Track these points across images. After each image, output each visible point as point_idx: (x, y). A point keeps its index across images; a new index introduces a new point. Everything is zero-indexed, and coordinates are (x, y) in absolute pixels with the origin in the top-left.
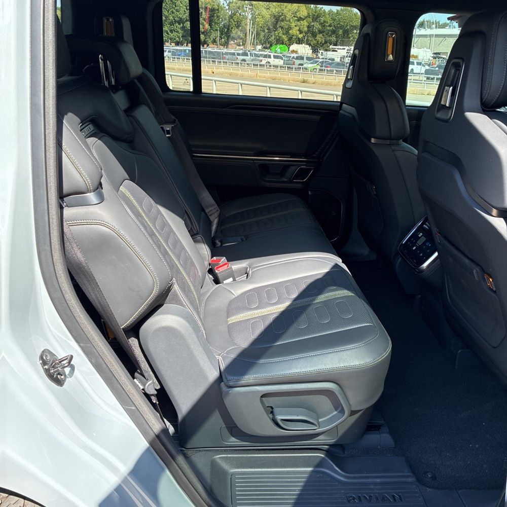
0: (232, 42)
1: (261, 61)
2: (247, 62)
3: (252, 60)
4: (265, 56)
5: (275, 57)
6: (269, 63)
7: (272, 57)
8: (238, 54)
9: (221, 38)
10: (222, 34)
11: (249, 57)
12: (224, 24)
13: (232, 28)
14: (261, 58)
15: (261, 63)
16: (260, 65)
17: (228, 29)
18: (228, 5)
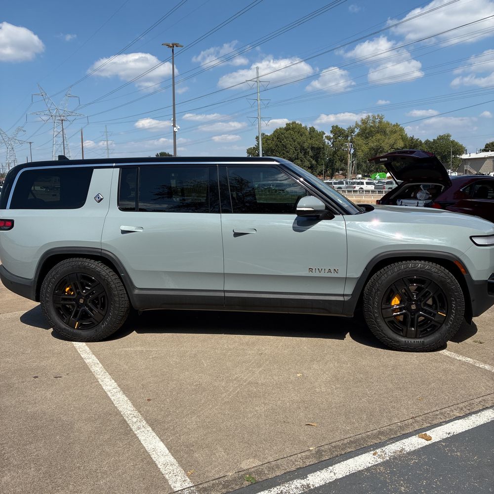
0: (337, 173)
1: (355, 187)
2: (343, 189)
3: (347, 187)
4: (358, 183)
5: (367, 183)
6: (362, 188)
7: (365, 183)
8: (335, 183)
9: (327, 171)
10: (327, 167)
11: (345, 185)
12: (329, 159)
13: (336, 162)
14: (354, 186)
15: (355, 189)
16: (354, 191)
17: (333, 163)
18: (332, 144)
